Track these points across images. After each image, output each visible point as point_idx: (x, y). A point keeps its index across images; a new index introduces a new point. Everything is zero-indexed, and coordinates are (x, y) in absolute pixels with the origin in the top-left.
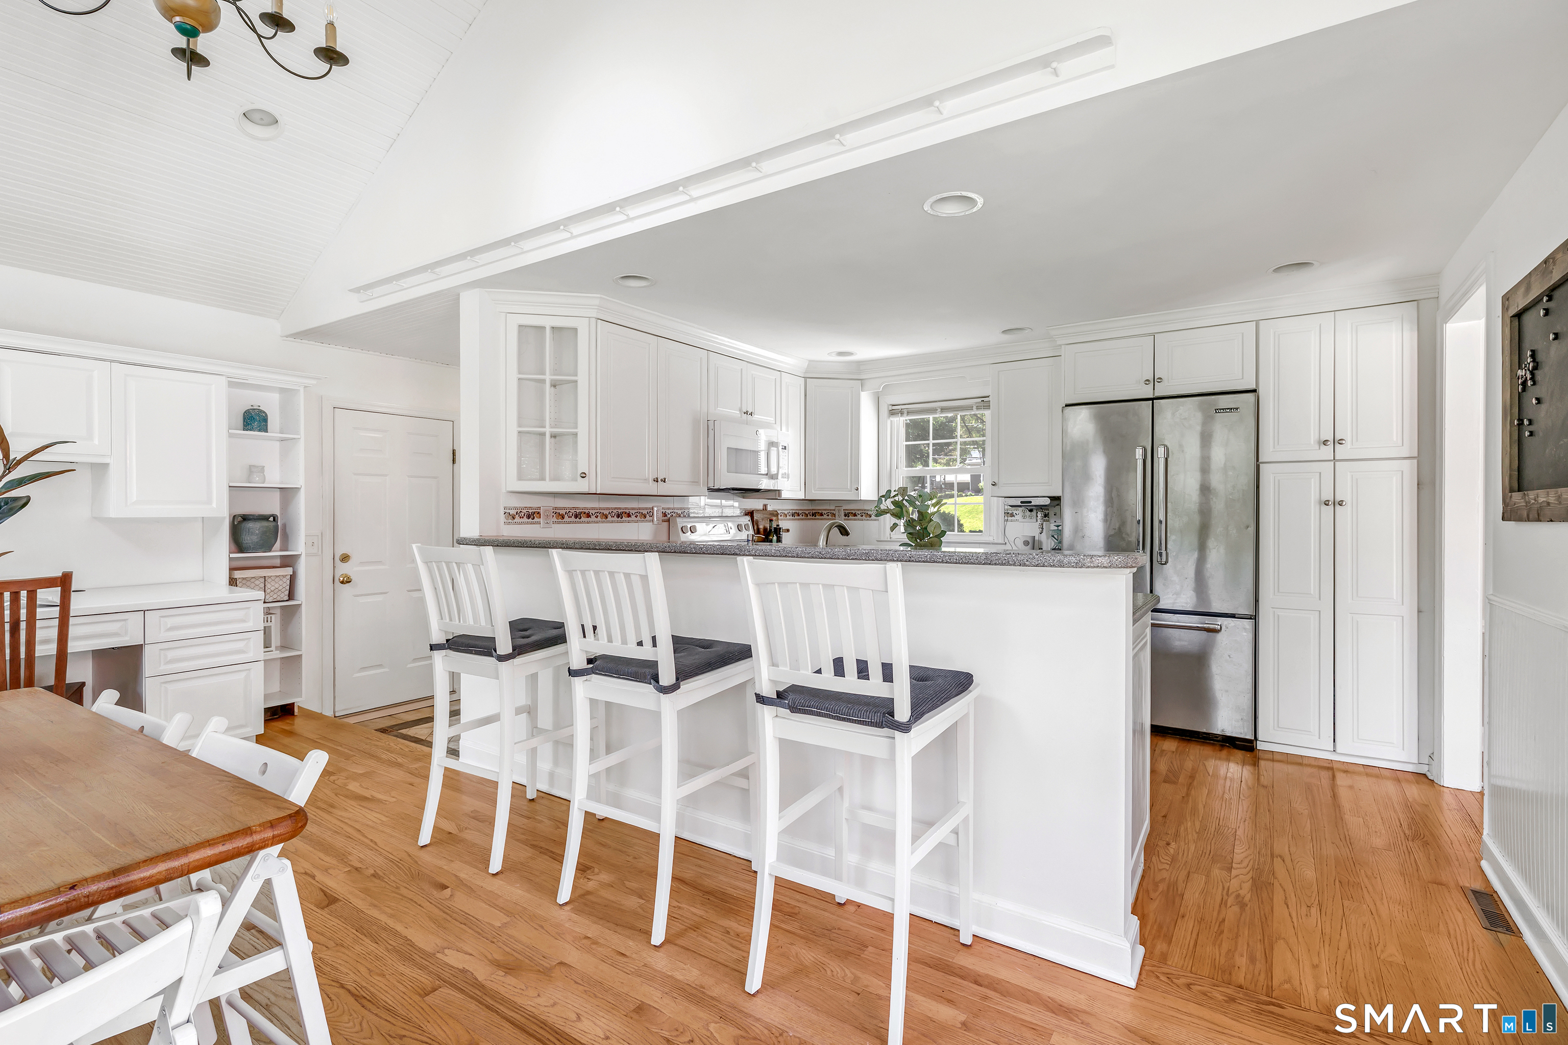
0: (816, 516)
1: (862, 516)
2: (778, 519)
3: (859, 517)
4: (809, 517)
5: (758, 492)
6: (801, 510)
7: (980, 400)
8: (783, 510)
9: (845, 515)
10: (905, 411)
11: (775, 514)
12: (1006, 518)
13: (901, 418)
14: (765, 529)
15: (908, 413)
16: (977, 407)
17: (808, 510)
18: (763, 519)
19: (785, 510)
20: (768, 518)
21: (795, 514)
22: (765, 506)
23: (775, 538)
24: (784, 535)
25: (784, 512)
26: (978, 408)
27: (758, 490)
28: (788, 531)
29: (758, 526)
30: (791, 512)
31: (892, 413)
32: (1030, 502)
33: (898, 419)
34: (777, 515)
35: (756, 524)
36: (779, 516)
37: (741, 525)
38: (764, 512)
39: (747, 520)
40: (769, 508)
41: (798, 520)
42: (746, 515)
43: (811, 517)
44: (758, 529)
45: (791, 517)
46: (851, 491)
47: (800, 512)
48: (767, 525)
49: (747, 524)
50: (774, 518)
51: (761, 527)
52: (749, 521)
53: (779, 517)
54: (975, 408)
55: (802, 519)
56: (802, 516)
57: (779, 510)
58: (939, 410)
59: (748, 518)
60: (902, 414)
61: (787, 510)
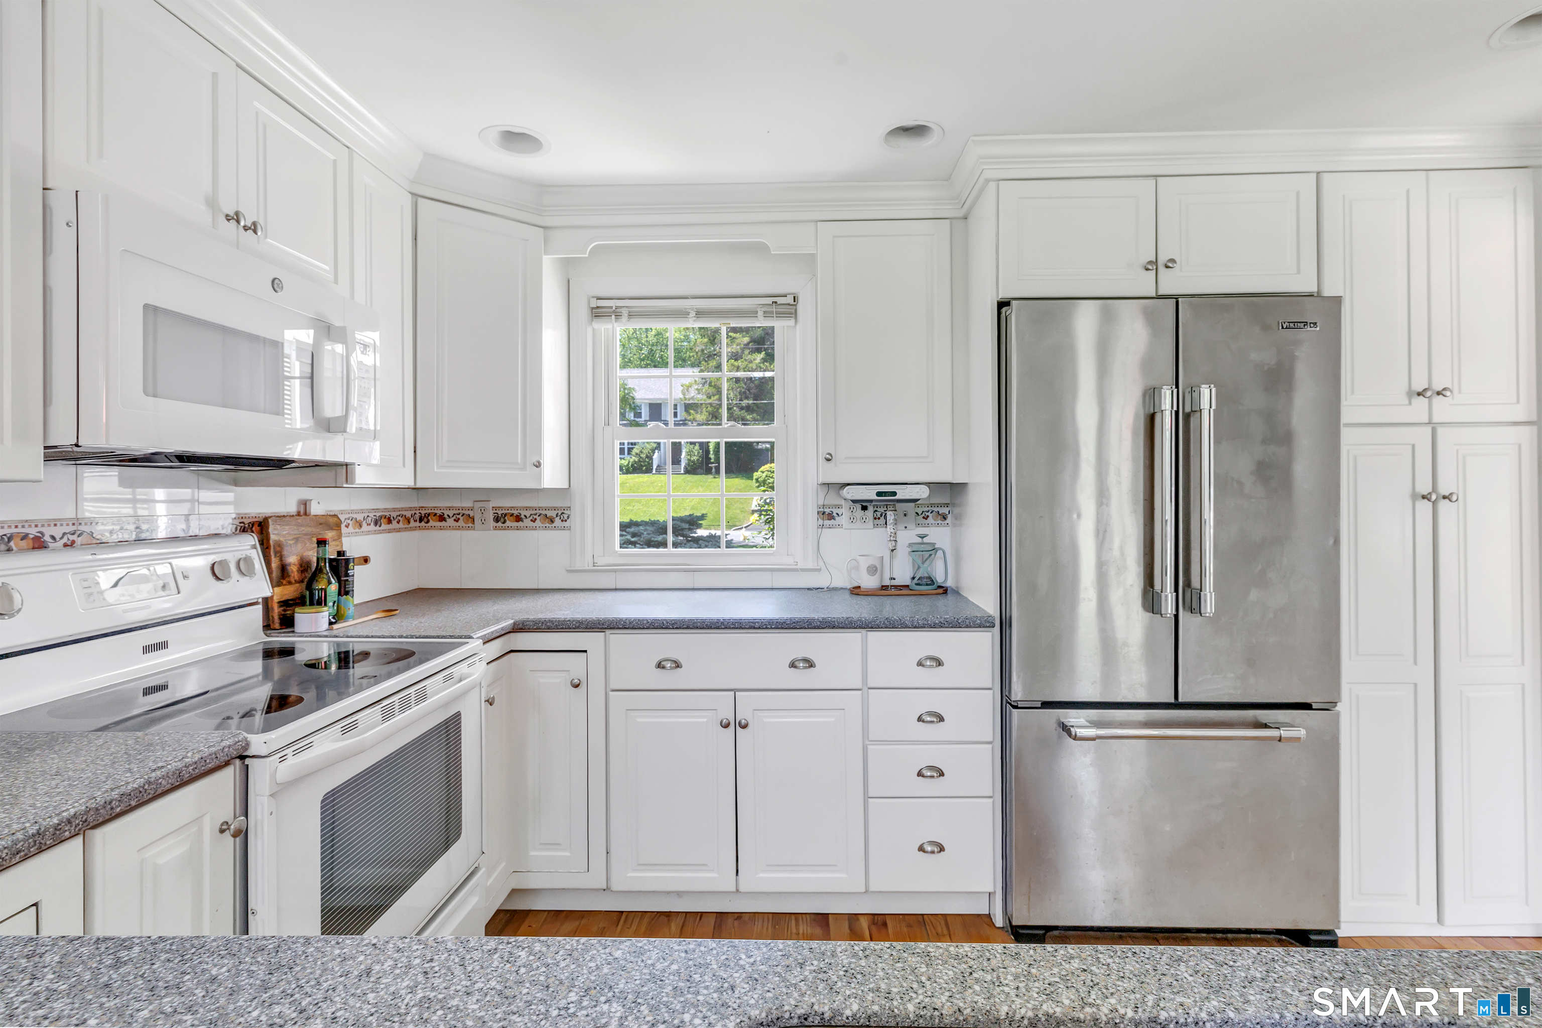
0: (428, 522)
1: (534, 521)
2: (340, 536)
3: (527, 522)
4: (413, 524)
5: (280, 467)
6: (394, 510)
7: (769, 301)
8: (352, 512)
9: (497, 520)
10: (625, 312)
11: (333, 522)
12: (821, 522)
13: (616, 325)
14: (304, 566)
15: (631, 316)
16: (764, 312)
17: (410, 509)
18: (297, 540)
19: (357, 512)
20: (312, 535)
21: (384, 520)
22: (305, 503)
23: (334, 588)
24: (358, 573)
25: (354, 516)
26: (767, 315)
27: (280, 464)
28: (366, 560)
29: (281, 558)
30: (371, 515)
31: (597, 313)
32: (894, 494)
33: (610, 326)
34: (337, 526)
35: (276, 553)
36: (343, 526)
37: (223, 563)
38: (300, 520)
39: (248, 544)
40: (316, 509)
41: (390, 531)
42: (244, 530)
43: (418, 524)
44: (283, 568)
45: (372, 527)
46: (524, 468)
47: (394, 514)
48: (310, 553)
49: (248, 560)
50: (329, 535)
51: (292, 559)
52: (254, 547)
53: (344, 529)
54: (760, 313)
55: (399, 530)
56: (398, 522)
57: (342, 512)
58: (693, 314)
59: (251, 540)
60: (618, 316)
61: (362, 511)
